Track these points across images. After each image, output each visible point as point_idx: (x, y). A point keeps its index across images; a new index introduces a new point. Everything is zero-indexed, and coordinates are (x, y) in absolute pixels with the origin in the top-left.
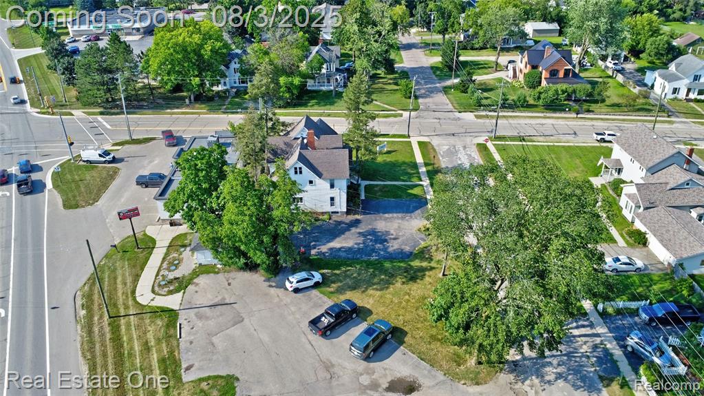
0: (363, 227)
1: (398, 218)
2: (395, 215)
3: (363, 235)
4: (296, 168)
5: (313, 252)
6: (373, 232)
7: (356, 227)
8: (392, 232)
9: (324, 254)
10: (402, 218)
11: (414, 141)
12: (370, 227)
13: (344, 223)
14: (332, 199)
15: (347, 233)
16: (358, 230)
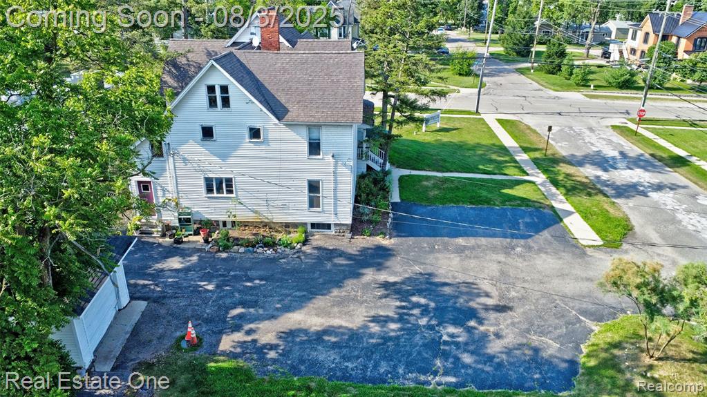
0: (399, 269)
1: (494, 249)
2: (483, 241)
3: (398, 292)
4: (211, 89)
5: (227, 342)
6: (427, 284)
7: (379, 267)
8: (485, 286)
9: (261, 350)
10: (508, 250)
11: (491, 119)
12: (417, 269)
13: (342, 254)
14: (314, 187)
15: (350, 284)
16: (383, 277)
